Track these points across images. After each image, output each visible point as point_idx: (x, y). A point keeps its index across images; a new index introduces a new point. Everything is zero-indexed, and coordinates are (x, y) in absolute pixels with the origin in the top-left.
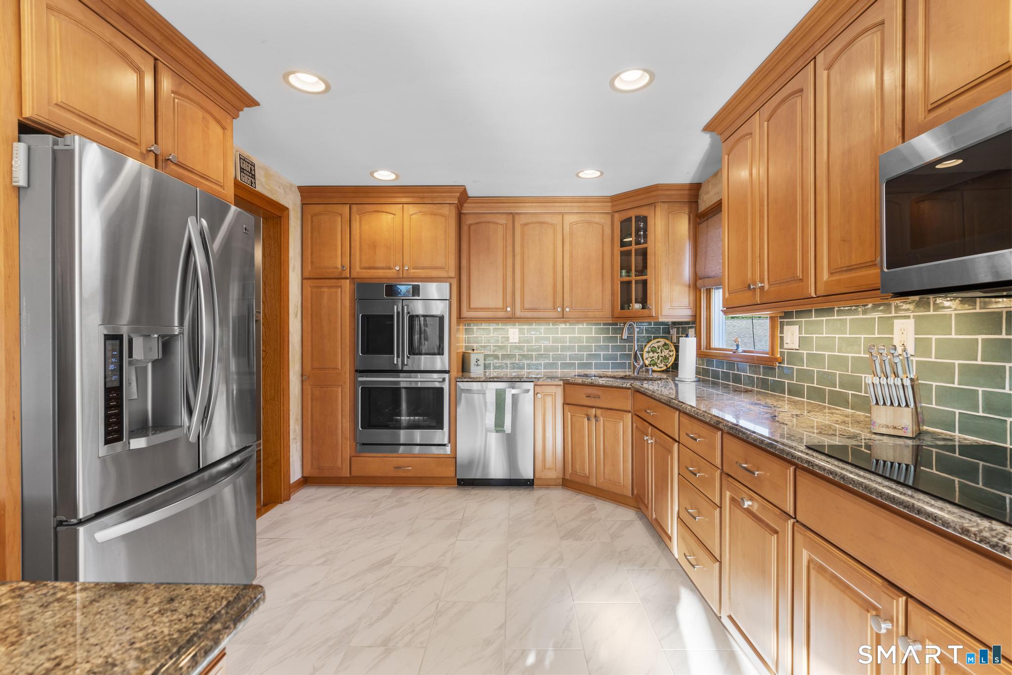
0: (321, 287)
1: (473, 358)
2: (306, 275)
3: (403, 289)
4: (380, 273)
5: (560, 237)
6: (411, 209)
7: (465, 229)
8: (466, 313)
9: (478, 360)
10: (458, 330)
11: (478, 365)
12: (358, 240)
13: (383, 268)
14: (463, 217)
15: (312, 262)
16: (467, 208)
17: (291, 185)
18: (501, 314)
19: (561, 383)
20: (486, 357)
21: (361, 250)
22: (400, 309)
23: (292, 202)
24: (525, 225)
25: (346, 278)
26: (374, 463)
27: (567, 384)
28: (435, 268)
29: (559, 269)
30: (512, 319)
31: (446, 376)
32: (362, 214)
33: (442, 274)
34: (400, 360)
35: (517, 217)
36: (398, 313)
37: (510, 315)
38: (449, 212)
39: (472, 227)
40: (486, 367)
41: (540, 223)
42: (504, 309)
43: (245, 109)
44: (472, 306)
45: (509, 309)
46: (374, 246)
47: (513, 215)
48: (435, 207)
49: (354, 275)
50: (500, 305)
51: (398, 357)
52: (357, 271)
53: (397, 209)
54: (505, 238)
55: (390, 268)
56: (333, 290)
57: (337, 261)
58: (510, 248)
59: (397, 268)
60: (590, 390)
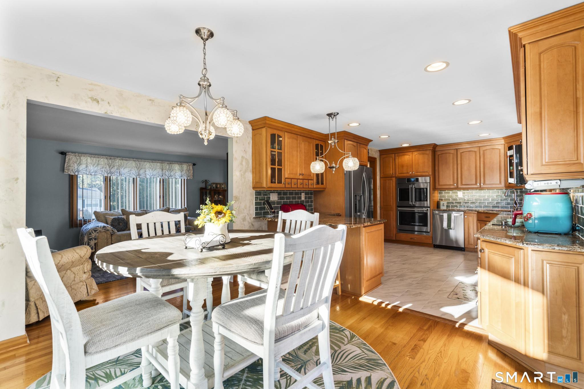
0: (386, 180)
1: (442, 203)
2: (381, 177)
3: (413, 180)
4: (405, 175)
5: (478, 156)
6: (415, 153)
7: (437, 156)
8: (437, 186)
9: (443, 204)
10: (433, 193)
11: (443, 206)
12: (397, 165)
13: (406, 173)
14: (436, 152)
15: (383, 173)
16: (437, 149)
17: (377, 151)
18: (452, 187)
19: (476, 212)
20: (448, 203)
21: (398, 168)
22: (412, 186)
23: (376, 155)
24: (462, 153)
25: (394, 177)
26: (404, 236)
27: (479, 213)
28: (424, 172)
29: (478, 169)
30: (457, 188)
31: (429, 209)
32: (398, 156)
33: (427, 174)
34: (412, 203)
35: (458, 150)
36: (411, 188)
37: (456, 187)
38: (429, 153)
39: (440, 156)
40: (447, 206)
41: (469, 151)
42: (453, 185)
43: (370, 143)
44: (440, 184)
45: (455, 185)
46: (403, 166)
47: (457, 149)
48: (424, 151)
49: (396, 176)
50: (452, 183)
51: (411, 202)
52: (398, 175)
53: (410, 154)
54: (453, 158)
55: (408, 173)
56: (390, 181)
57: (391, 172)
58: (455, 162)
59: (411, 173)
60: (487, 215)
